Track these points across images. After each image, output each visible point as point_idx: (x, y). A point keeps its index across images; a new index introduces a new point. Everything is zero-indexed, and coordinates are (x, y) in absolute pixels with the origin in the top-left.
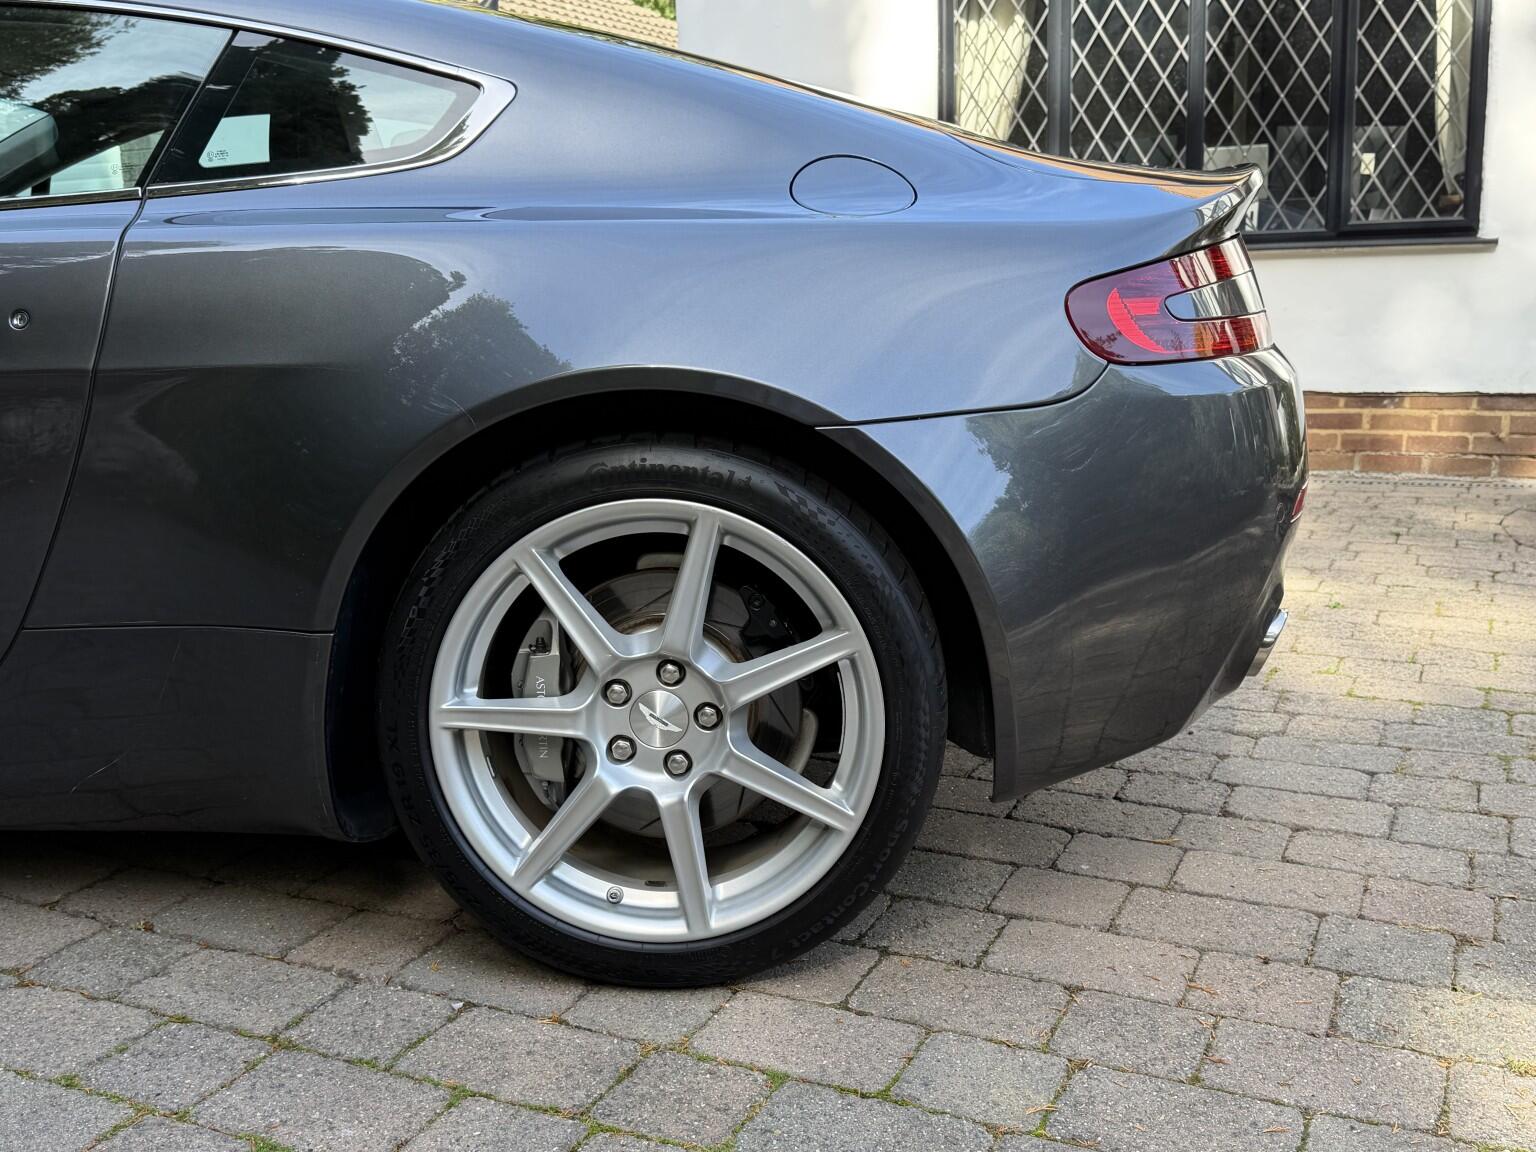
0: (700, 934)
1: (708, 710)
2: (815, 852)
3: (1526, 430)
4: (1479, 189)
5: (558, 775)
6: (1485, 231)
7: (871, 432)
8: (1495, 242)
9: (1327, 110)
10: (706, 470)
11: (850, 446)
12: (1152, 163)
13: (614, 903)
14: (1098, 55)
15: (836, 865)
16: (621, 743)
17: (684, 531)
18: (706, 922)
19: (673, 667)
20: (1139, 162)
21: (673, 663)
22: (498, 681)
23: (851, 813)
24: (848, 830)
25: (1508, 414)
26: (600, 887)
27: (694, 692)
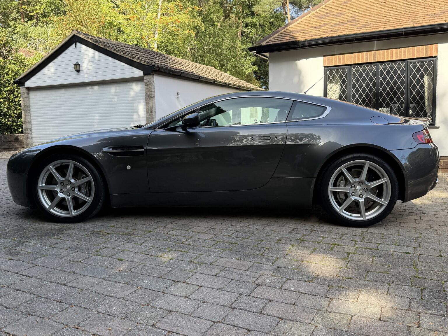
0: (365, 219)
1: (365, 189)
2: (381, 208)
3: (446, 164)
4: (435, 117)
5: (344, 198)
6: (437, 125)
7: (391, 151)
8: (439, 127)
9: (404, 102)
10: (368, 157)
11: (388, 153)
12: (399, 115)
13: (351, 215)
14: (357, 91)
15: (384, 210)
16: (353, 193)
17: (363, 165)
18: (366, 218)
19: (361, 183)
20: (397, 115)
21: (361, 182)
22: (335, 185)
23: (386, 203)
24: (386, 205)
25: (443, 160)
26: (349, 214)
27: (364, 186)
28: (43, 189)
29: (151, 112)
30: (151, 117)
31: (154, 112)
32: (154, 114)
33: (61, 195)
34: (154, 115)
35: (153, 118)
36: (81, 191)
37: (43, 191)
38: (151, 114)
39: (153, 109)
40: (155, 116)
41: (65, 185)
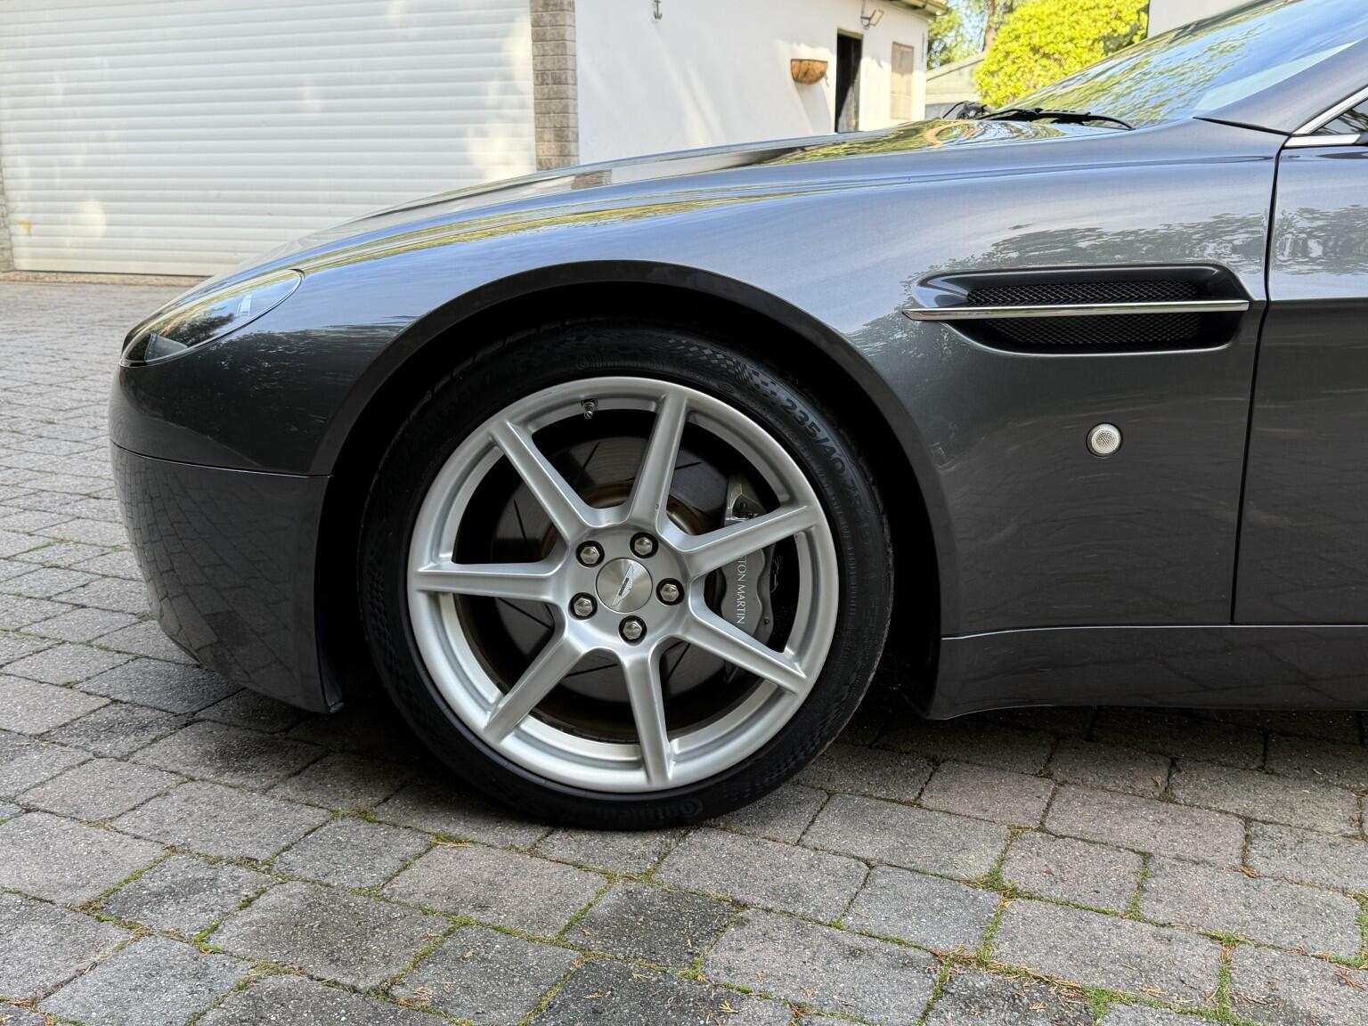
28: (445, 593)
29: (558, 81)
30: (555, 105)
31: (570, 81)
32: (570, 91)
33: (582, 637)
34: (571, 93)
35: (566, 106)
36: (725, 606)
37: (442, 599)
38: (555, 86)
39: (565, 64)
40: (575, 99)
41: (606, 560)
